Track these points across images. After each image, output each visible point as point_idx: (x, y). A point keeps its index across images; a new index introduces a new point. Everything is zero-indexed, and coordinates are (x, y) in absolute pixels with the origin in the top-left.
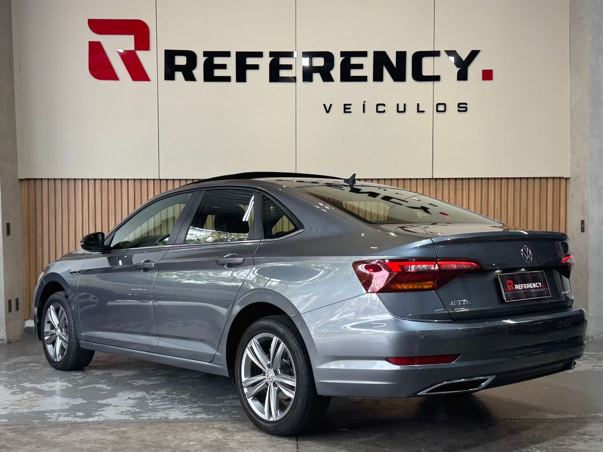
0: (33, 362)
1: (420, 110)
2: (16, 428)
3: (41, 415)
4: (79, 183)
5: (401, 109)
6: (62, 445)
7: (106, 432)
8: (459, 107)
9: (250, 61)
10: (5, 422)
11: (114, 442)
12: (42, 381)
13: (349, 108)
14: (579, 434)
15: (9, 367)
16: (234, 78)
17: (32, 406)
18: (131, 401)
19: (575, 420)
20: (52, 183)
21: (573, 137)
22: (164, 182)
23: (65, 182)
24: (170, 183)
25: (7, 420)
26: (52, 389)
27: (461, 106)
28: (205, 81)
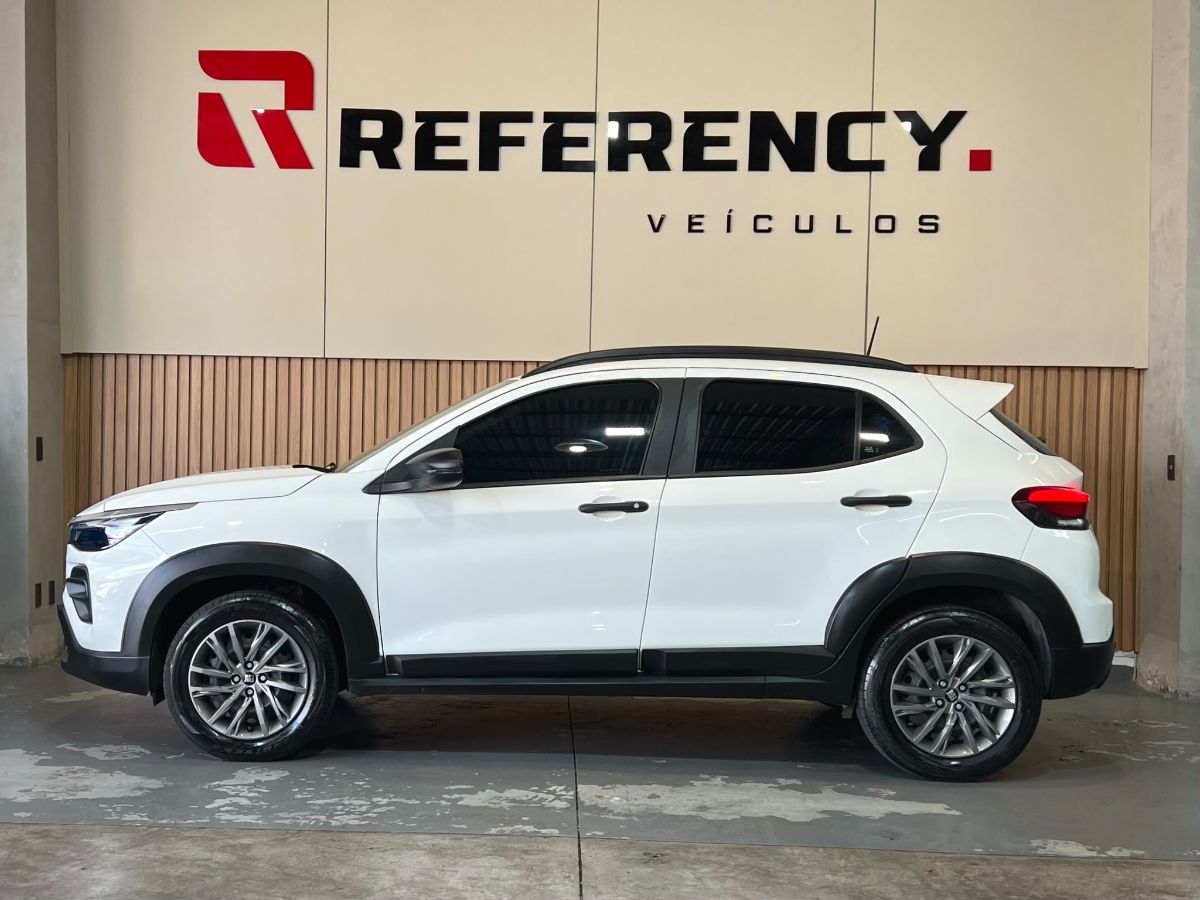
1: (843, 228)
2: (45, 831)
4: (172, 363)
5: (804, 225)
7: (212, 846)
8: (921, 223)
9: (507, 130)
10: (27, 818)
11: (229, 866)
12: (96, 743)
13: (700, 224)
15: (35, 714)
16: (474, 163)
17: (76, 789)
20: (122, 362)
21: (1154, 286)
22: (333, 365)
23: (147, 361)
24: (345, 366)
25: (29, 814)
26: (114, 758)
27: (926, 220)
28: (417, 168)
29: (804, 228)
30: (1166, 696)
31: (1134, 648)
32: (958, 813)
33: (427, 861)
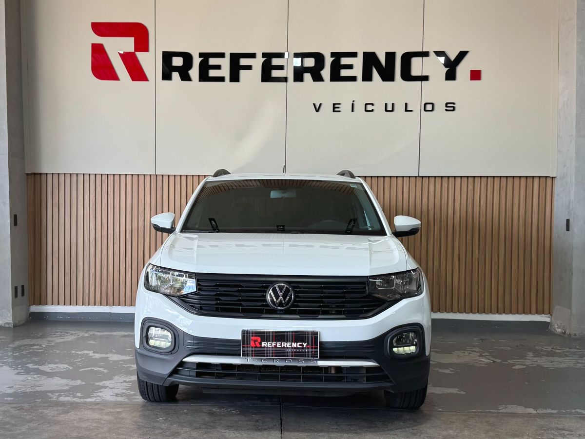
0: (38, 345)
1: (409, 109)
2: (19, 407)
3: (43, 394)
4: (81, 178)
5: (390, 108)
6: (62, 423)
7: (103, 413)
8: (446, 106)
9: (243, 62)
10: (11, 400)
11: (110, 422)
12: (45, 363)
13: (338, 108)
14: (558, 429)
15: (14, 350)
16: (227, 78)
17: (35, 386)
18: (127, 384)
19: (555, 415)
20: (56, 177)
21: (559, 136)
22: (159, 178)
23: (68, 177)
24: (166, 179)
25: (12, 399)
26: (54, 371)
27: (449, 105)
28: (200, 81)
29: (390, 109)
30: (566, 336)
31: (550, 313)
32: (464, 393)
33: (207, 418)
